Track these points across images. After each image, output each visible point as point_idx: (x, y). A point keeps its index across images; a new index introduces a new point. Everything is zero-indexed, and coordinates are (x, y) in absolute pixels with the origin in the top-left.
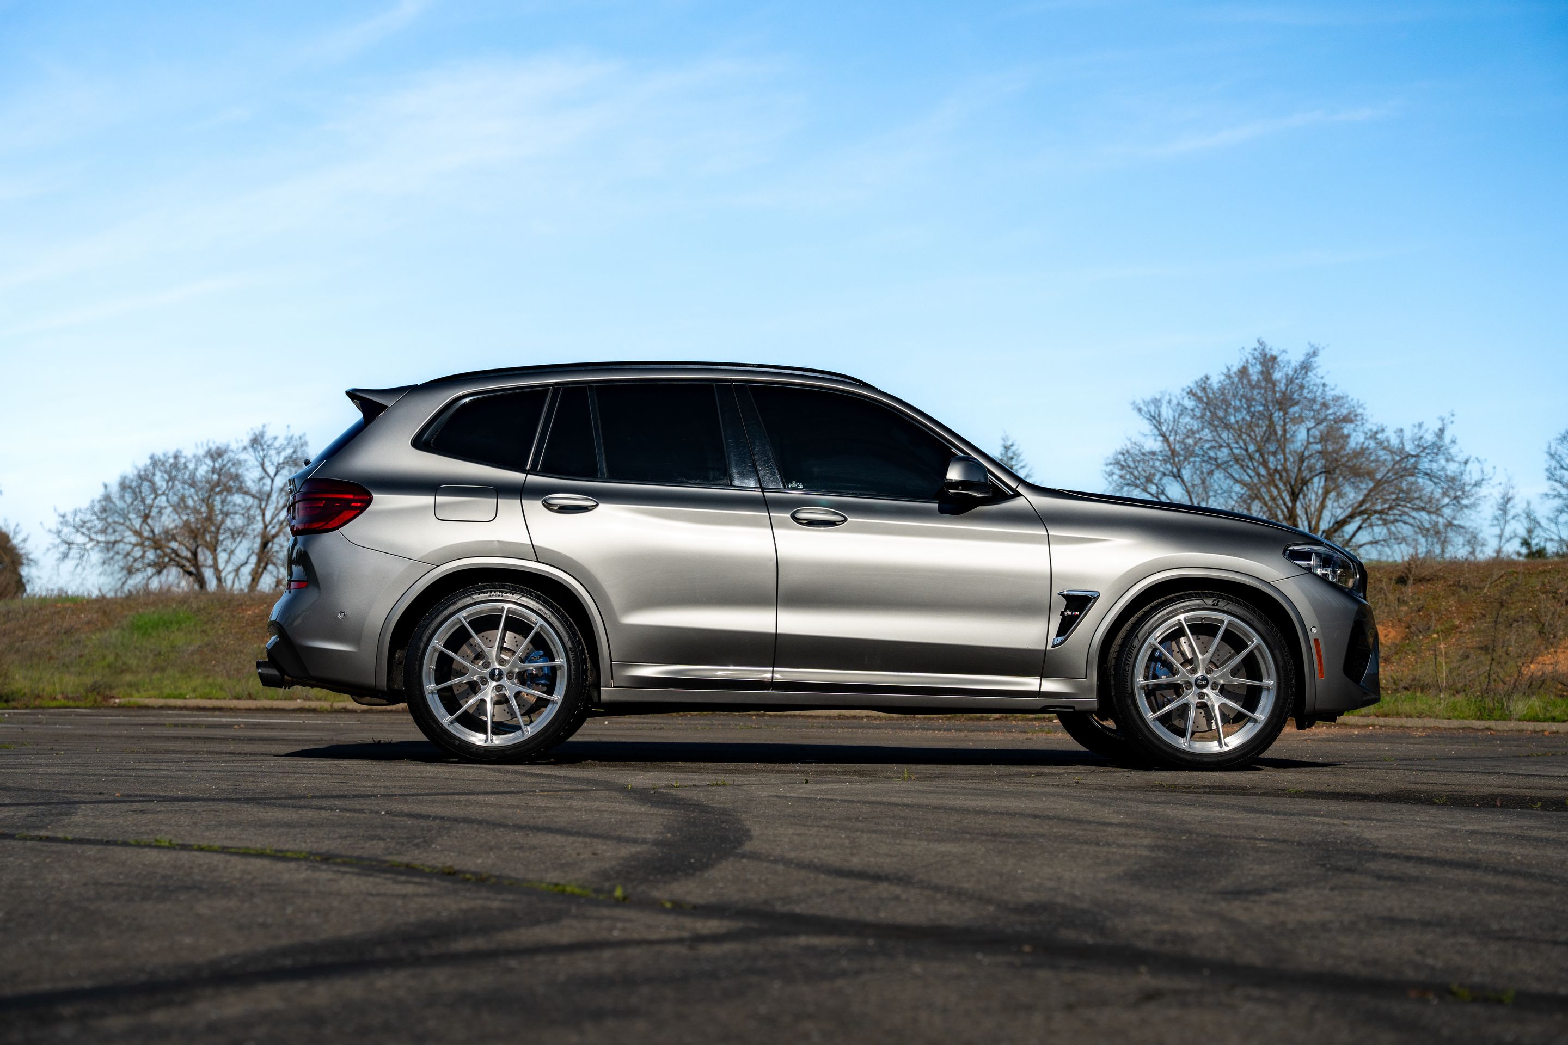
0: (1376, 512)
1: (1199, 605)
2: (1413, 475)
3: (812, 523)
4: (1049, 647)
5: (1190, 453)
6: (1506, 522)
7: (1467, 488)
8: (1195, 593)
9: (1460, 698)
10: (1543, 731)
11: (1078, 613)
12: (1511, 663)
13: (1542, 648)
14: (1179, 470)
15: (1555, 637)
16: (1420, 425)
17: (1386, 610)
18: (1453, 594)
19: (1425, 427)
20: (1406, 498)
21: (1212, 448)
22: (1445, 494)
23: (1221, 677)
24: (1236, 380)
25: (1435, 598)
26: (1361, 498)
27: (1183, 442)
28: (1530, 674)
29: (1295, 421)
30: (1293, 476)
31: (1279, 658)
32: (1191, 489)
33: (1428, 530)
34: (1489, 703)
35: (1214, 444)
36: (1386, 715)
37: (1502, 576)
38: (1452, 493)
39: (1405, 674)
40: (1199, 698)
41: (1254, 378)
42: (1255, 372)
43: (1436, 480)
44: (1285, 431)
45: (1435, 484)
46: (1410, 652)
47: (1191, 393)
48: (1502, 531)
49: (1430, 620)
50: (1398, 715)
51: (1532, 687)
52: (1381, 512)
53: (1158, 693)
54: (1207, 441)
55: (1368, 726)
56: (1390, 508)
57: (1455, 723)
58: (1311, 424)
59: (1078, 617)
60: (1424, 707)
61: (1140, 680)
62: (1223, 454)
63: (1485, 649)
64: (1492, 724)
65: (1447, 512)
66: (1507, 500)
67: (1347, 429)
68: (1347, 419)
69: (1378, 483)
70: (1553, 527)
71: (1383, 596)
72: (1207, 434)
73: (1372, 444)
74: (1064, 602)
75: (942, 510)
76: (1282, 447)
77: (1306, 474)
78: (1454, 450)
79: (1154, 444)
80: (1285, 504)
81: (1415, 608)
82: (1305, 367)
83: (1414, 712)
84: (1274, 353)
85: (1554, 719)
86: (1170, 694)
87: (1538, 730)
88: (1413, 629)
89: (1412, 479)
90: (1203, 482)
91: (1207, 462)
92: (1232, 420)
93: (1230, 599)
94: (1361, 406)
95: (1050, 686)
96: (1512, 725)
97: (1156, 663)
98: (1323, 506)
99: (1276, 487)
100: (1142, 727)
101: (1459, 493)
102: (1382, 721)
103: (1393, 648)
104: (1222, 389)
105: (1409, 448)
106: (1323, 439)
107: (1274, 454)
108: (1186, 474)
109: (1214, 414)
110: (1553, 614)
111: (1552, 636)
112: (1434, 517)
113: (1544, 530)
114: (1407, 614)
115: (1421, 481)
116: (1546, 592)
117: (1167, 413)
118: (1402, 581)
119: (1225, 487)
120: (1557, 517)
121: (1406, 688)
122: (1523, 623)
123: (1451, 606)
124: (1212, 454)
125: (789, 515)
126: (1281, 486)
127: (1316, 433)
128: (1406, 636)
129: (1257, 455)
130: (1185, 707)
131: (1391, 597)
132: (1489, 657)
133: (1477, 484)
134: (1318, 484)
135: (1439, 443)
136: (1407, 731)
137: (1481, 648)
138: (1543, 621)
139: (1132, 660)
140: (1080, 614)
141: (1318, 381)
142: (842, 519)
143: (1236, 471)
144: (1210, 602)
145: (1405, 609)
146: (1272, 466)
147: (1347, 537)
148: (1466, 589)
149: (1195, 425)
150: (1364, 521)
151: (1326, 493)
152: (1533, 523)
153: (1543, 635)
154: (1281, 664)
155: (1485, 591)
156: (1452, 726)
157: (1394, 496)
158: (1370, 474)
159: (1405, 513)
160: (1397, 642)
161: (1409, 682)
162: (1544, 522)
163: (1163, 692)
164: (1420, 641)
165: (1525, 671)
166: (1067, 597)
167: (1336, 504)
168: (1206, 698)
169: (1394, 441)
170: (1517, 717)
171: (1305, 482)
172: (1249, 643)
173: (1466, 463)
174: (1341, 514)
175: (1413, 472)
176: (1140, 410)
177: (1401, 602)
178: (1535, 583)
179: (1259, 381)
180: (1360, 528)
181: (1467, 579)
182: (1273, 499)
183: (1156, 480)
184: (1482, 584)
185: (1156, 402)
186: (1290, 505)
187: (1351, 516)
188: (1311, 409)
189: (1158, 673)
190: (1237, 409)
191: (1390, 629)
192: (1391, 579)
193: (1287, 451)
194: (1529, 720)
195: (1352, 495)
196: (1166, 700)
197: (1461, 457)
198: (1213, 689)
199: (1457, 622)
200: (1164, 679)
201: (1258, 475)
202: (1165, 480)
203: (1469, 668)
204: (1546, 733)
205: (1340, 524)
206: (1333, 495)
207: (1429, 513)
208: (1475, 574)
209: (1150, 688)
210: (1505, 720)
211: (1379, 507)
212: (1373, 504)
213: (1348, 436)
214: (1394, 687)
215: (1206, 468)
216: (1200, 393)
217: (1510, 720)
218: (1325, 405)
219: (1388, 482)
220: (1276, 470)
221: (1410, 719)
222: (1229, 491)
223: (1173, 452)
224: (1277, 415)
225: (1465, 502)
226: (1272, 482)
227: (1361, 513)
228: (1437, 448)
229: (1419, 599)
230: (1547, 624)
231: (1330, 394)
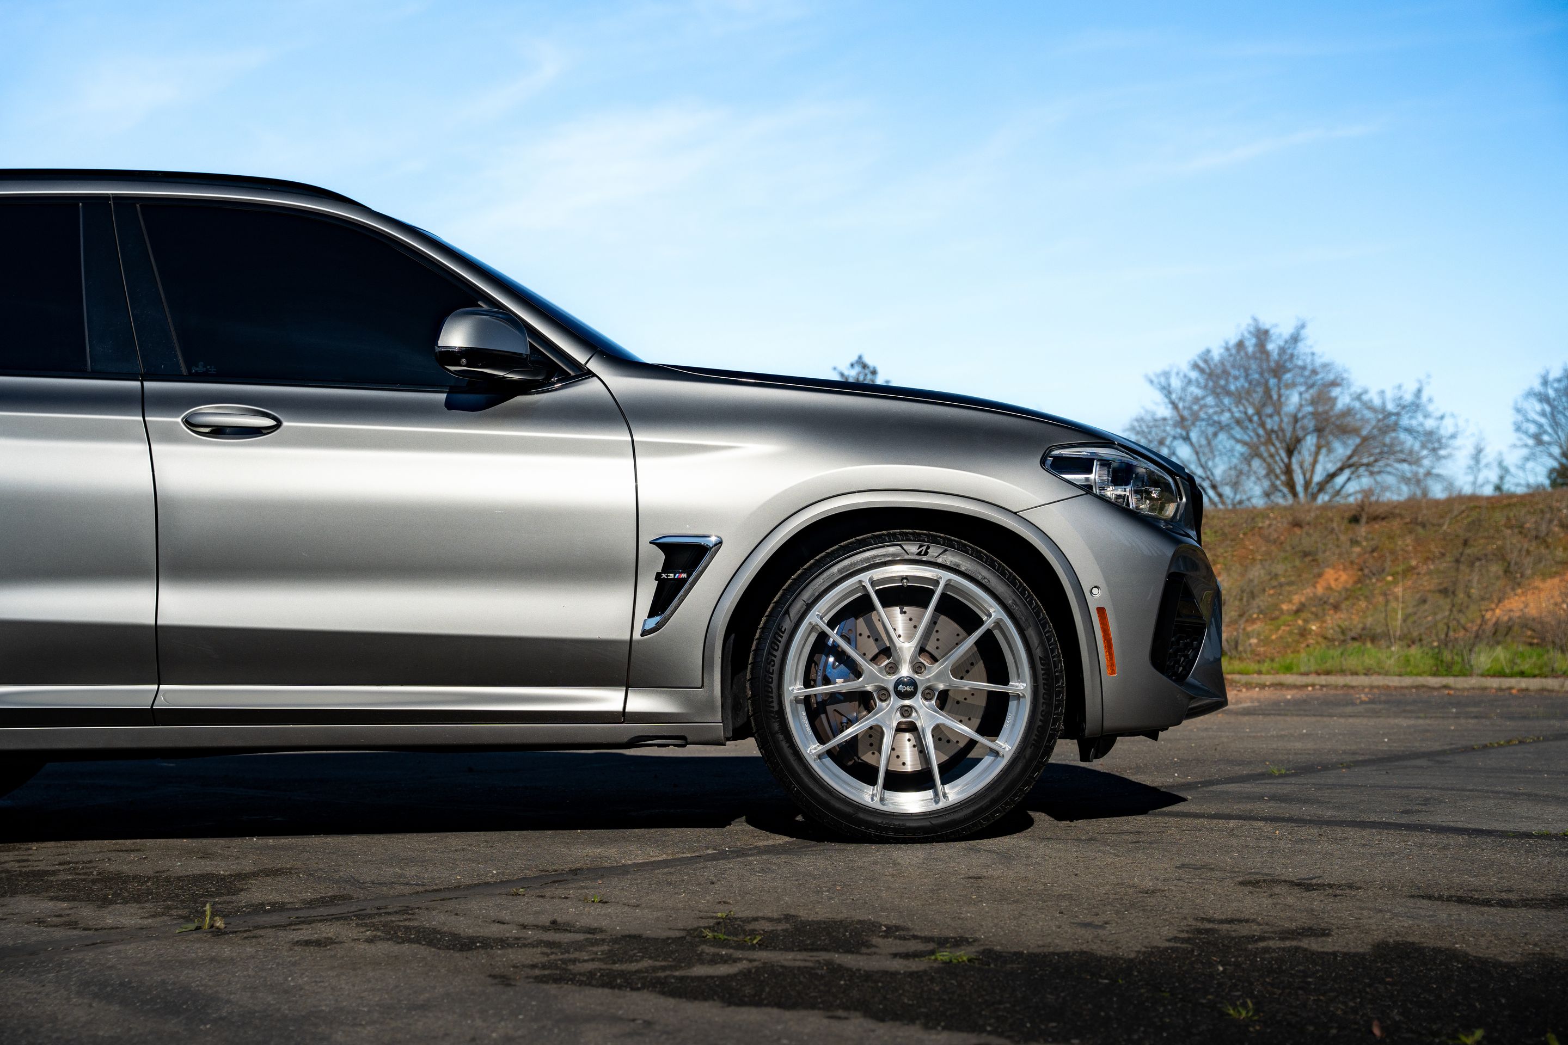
0: (1363, 465)
1: (893, 555)
2: (1394, 430)
3: (219, 432)
4: (637, 636)
5: (1196, 417)
6: (1479, 470)
7: (1444, 441)
8: (888, 535)
9: (1414, 651)
10: (1510, 688)
11: (684, 576)
12: (1473, 607)
13: (1508, 589)
14: (1188, 434)
15: (1522, 576)
16: (1400, 387)
17: (1337, 551)
18: (1410, 532)
19: (1404, 388)
20: (1390, 451)
21: (1215, 413)
22: (1423, 446)
23: (939, 677)
24: (1234, 351)
25: (1391, 538)
26: (1349, 452)
27: (1190, 408)
28: (1494, 620)
29: (1288, 386)
30: (1288, 435)
31: (1034, 640)
32: (1198, 449)
33: (1409, 479)
34: (1447, 656)
35: (1218, 409)
36: (1328, 673)
37: (1463, 512)
38: (1430, 446)
39: (1355, 622)
40: (903, 715)
41: (1250, 349)
42: (1250, 344)
43: (1415, 434)
44: (1280, 396)
45: (1415, 438)
46: (1361, 598)
47: (1196, 366)
48: (1476, 478)
49: (1385, 561)
50: (1342, 672)
51: (1498, 634)
52: (1368, 465)
53: (830, 709)
54: (1211, 407)
55: (1306, 686)
56: (1376, 461)
57: (1407, 681)
58: (1302, 389)
59: (685, 581)
60: (1372, 662)
61: (794, 688)
62: (1225, 417)
63: (1444, 592)
64: (1450, 681)
65: (1426, 462)
66: (1479, 451)
67: (1335, 392)
68: (1334, 384)
69: (1365, 439)
70: (1521, 474)
71: (1334, 536)
72: (1210, 400)
73: (1357, 405)
74: (662, 557)
75: (450, 405)
76: (1278, 412)
77: (1300, 433)
78: (1431, 408)
79: (1165, 411)
80: (1282, 460)
81: (1369, 549)
82: (1295, 339)
83: (1360, 668)
84: (1267, 326)
85: (1522, 674)
86: (850, 709)
87: (1504, 687)
88: (1366, 571)
89: (1393, 435)
90: (1209, 443)
91: (1212, 425)
92: (1232, 388)
93: (949, 544)
94: (1345, 371)
95: (641, 702)
96: (1473, 681)
97: (828, 656)
98: (1315, 462)
99: (1273, 445)
100: (799, 770)
101: (1436, 445)
102: (1323, 680)
103: (1344, 594)
104: (1222, 363)
105: (1391, 407)
106: (1313, 402)
107: (1271, 416)
108: (1194, 435)
109: (1216, 383)
110: (1520, 551)
111: (1518, 575)
112: (1414, 468)
113: (1513, 476)
114: (1359, 555)
115: (1403, 436)
116: (1511, 527)
117: (1176, 383)
118: (1355, 520)
119: (1228, 446)
120: (1524, 465)
121: (1354, 639)
122: (1487, 561)
123: (1407, 546)
124: (1216, 418)
125: (179, 420)
126: (1278, 444)
127: (1307, 396)
128: (1359, 580)
129: (1255, 418)
130: (875, 734)
131: (1343, 538)
132: (1449, 600)
133: (1453, 436)
134: (1310, 441)
135: (1418, 402)
136: (1352, 692)
137: (1440, 591)
138: (1508, 559)
139: (778, 654)
140: (689, 576)
141: (1308, 350)
142: (269, 422)
143: (1237, 432)
144: (913, 549)
145: (1357, 549)
146: (1269, 426)
147: (1338, 487)
148: (1423, 525)
149: (1198, 392)
150: (1353, 473)
151: (1319, 448)
152: (1505, 471)
153: (1508, 574)
154: (1038, 653)
155: (1445, 527)
156: (1403, 684)
157: (1378, 451)
158: (1355, 431)
159: (1387, 465)
160: (1349, 586)
161: (1359, 631)
162: (1513, 470)
163: (839, 707)
164: (1373, 584)
165: (1488, 615)
166: (663, 546)
167: (1327, 459)
168: (914, 714)
169: (1377, 402)
170: (1479, 672)
171: (1298, 441)
172: (985, 618)
173: (1442, 418)
174: (1332, 468)
175: (1395, 427)
176: (1151, 382)
177: (1354, 542)
178: (1499, 517)
179: (1254, 353)
180: (1349, 479)
181: (1425, 515)
182: (1272, 456)
183: (1168, 442)
184: (1442, 521)
185: (1166, 374)
186: (1286, 460)
187: (1341, 470)
188: (1302, 376)
189: (830, 673)
190: (1236, 378)
191: (1341, 573)
192: (1343, 518)
193: (1282, 413)
194: (1494, 676)
195: (1341, 450)
196: (845, 720)
197: (1438, 414)
198: (926, 699)
199: (1414, 563)
200: (840, 685)
201: (1258, 436)
202: (1176, 443)
203: (1426, 614)
204: (1514, 691)
205: (1332, 476)
206: (1324, 451)
207: (1410, 464)
208: (1434, 510)
209: (819, 699)
210: (1465, 675)
211: (1365, 461)
212: (1361, 458)
213: (1336, 399)
214: (1342, 638)
215: (1211, 430)
216: (1202, 364)
217: (1471, 675)
218: (1314, 372)
219: (1374, 438)
220: (1272, 431)
221: (1355, 677)
222: (1232, 450)
223: (1183, 419)
224: (1273, 382)
225: (1442, 452)
226: (1269, 441)
227: (1350, 466)
228: (1415, 406)
229: (1373, 539)
230: (1513, 562)
231: (1318, 362)
